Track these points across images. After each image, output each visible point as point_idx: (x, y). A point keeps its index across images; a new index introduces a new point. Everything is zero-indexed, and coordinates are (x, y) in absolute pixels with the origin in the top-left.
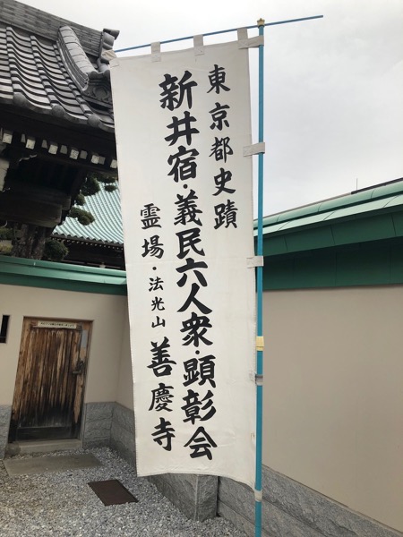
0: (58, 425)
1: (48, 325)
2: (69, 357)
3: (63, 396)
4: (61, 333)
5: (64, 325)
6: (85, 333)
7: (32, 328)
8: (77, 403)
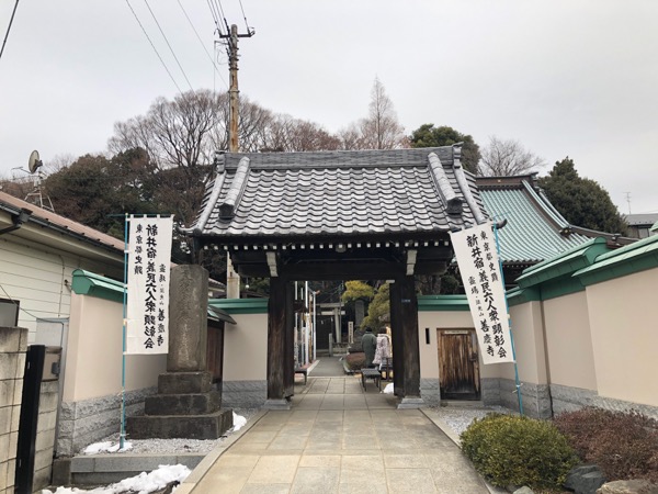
0: (467, 392)
1: (451, 332)
2: (466, 351)
3: (467, 375)
4: (459, 337)
5: (461, 332)
6: (473, 336)
7: (442, 335)
8: (476, 379)
